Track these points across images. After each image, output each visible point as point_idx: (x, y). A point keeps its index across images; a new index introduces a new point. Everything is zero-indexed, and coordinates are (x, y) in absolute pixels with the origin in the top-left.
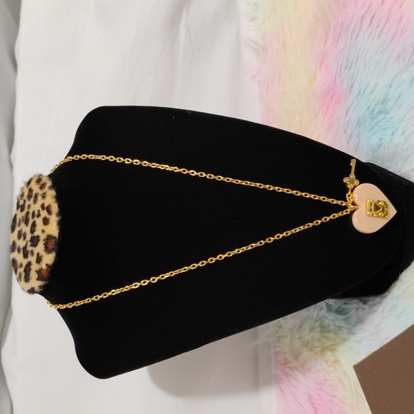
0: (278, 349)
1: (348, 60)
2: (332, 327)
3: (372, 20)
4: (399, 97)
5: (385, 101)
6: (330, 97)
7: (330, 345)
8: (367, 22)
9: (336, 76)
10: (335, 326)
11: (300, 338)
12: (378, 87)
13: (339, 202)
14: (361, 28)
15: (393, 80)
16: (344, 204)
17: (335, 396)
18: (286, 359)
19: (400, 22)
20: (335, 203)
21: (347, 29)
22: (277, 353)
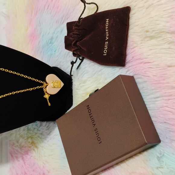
0: (10, 139)
1: (39, 23)
2: (32, 129)
3: (48, 7)
4: (57, 37)
5: (52, 39)
6: (33, 37)
7: (31, 136)
8: (46, 7)
9: (35, 28)
10: (33, 128)
11: (19, 134)
12: (50, 33)
14: (44, 10)
15: (55, 31)
17: (32, 156)
18: (13, 143)
19: (58, 8)
21: (39, 10)
22: (10, 141)
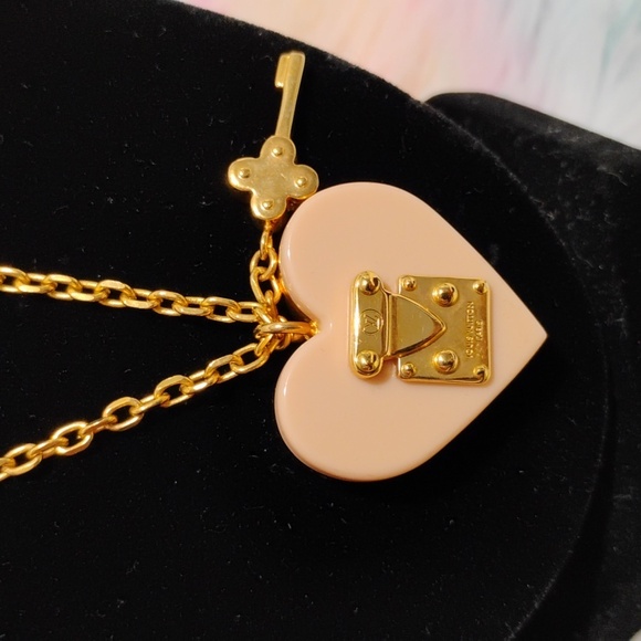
13: (205, 305)
16: (232, 316)
20: (179, 309)
